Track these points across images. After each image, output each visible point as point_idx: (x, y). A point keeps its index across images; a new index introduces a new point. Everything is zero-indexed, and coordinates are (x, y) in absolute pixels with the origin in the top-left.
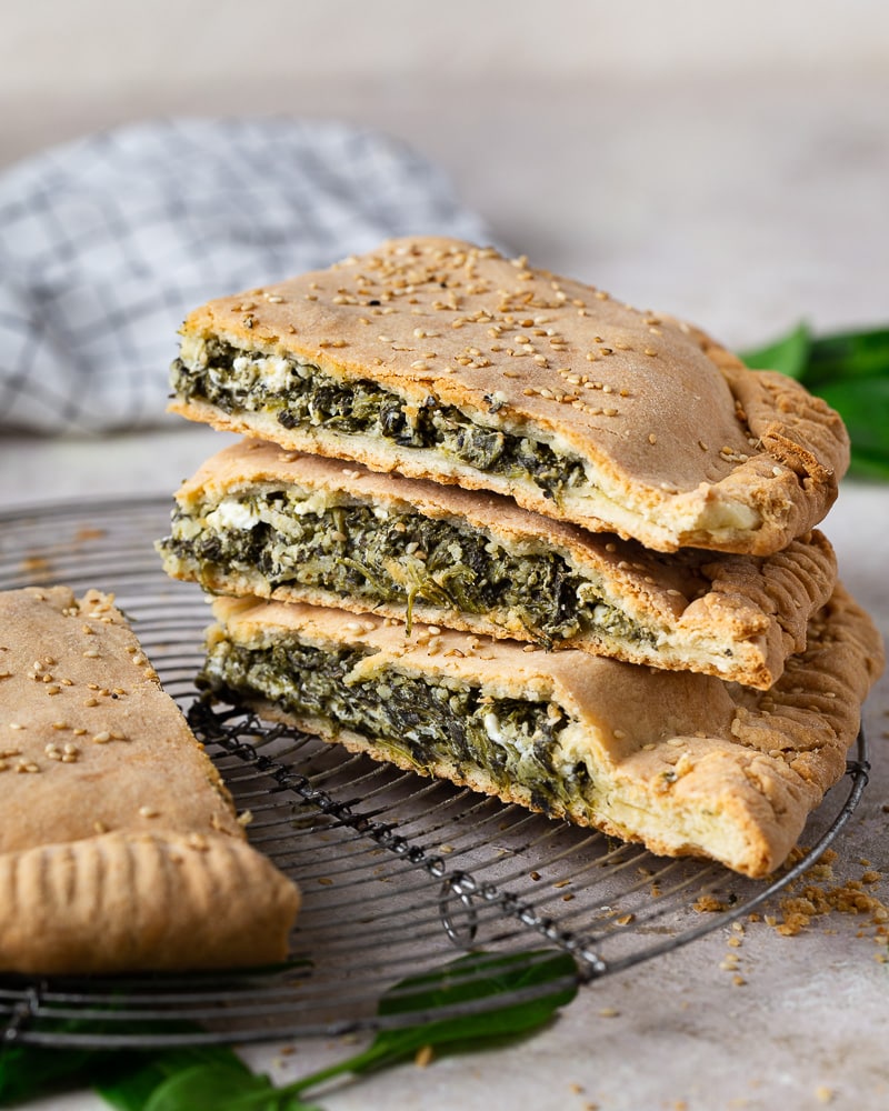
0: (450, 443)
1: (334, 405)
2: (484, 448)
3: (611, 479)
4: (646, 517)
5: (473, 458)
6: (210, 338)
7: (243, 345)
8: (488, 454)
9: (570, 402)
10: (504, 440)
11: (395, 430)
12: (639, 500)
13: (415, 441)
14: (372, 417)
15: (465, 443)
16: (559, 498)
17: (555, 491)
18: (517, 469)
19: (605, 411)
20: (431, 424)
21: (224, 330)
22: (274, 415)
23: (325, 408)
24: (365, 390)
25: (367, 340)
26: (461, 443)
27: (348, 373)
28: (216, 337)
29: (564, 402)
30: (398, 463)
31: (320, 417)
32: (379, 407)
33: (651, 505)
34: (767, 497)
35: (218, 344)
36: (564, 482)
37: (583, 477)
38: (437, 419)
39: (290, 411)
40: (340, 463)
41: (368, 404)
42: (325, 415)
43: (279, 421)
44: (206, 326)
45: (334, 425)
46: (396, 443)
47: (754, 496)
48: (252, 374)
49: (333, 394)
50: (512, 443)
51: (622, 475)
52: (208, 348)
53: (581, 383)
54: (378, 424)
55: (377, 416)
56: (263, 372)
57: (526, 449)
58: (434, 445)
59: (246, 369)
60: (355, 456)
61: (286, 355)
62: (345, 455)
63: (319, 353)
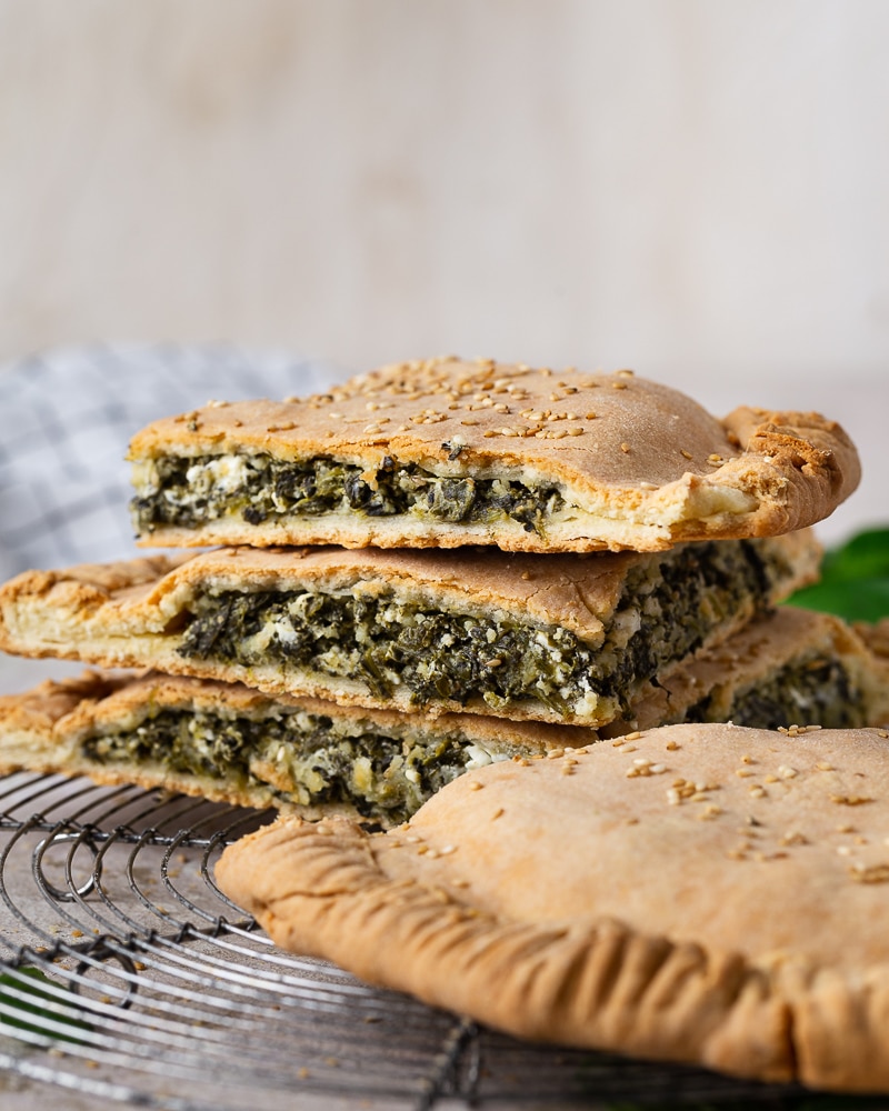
0: (421, 503)
1: (296, 488)
2: (456, 498)
3: (588, 492)
4: (632, 521)
5: (446, 512)
6: (158, 456)
7: (191, 452)
8: (461, 504)
9: (533, 435)
10: (475, 485)
11: (363, 501)
12: (620, 504)
13: (387, 508)
14: (338, 492)
15: (436, 498)
16: (541, 528)
17: (535, 522)
18: (494, 512)
19: (569, 432)
20: (399, 488)
21: (169, 442)
22: (239, 515)
23: (289, 492)
24: (326, 465)
25: (317, 420)
26: (432, 499)
27: (299, 452)
28: (164, 454)
29: (526, 436)
30: (373, 535)
31: (284, 504)
32: (343, 481)
33: (634, 507)
34: (758, 478)
35: (167, 462)
36: (543, 511)
37: (561, 501)
38: (404, 481)
39: (254, 506)
40: (314, 548)
41: (330, 478)
42: (290, 500)
43: (246, 519)
44: (151, 443)
45: (301, 510)
46: (368, 514)
47: (744, 480)
48: (207, 481)
49: (294, 477)
50: (483, 486)
51: (598, 485)
52: (158, 468)
53: (544, 418)
54: (345, 498)
55: (342, 491)
56: (217, 475)
57: (500, 490)
58: (406, 509)
59: (200, 476)
60: (328, 537)
61: (237, 451)
62: (318, 540)
63: (267, 437)
